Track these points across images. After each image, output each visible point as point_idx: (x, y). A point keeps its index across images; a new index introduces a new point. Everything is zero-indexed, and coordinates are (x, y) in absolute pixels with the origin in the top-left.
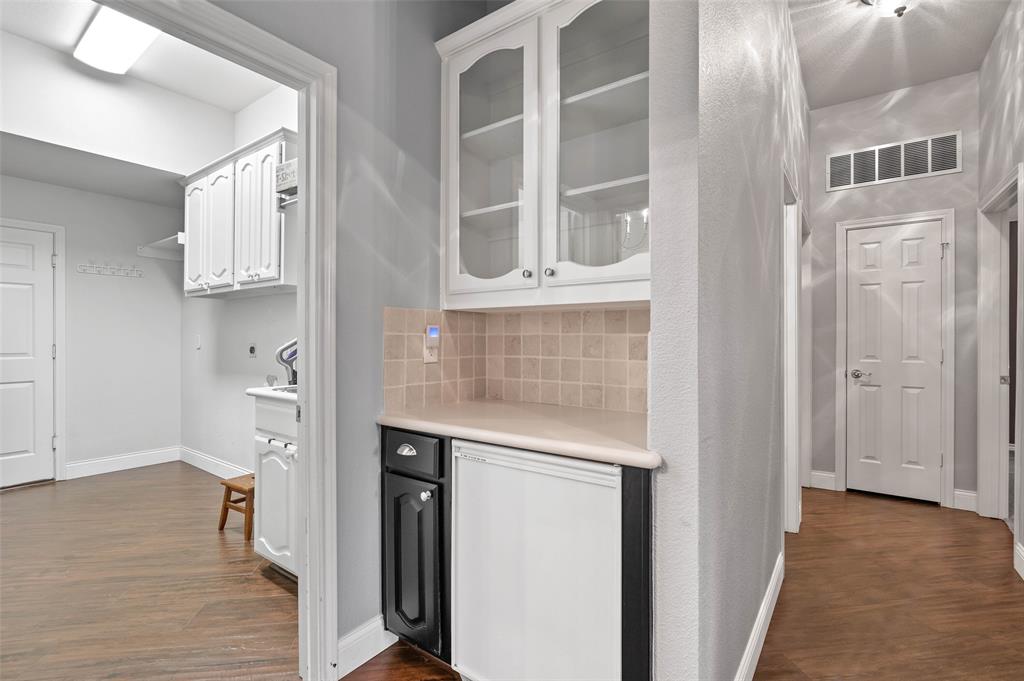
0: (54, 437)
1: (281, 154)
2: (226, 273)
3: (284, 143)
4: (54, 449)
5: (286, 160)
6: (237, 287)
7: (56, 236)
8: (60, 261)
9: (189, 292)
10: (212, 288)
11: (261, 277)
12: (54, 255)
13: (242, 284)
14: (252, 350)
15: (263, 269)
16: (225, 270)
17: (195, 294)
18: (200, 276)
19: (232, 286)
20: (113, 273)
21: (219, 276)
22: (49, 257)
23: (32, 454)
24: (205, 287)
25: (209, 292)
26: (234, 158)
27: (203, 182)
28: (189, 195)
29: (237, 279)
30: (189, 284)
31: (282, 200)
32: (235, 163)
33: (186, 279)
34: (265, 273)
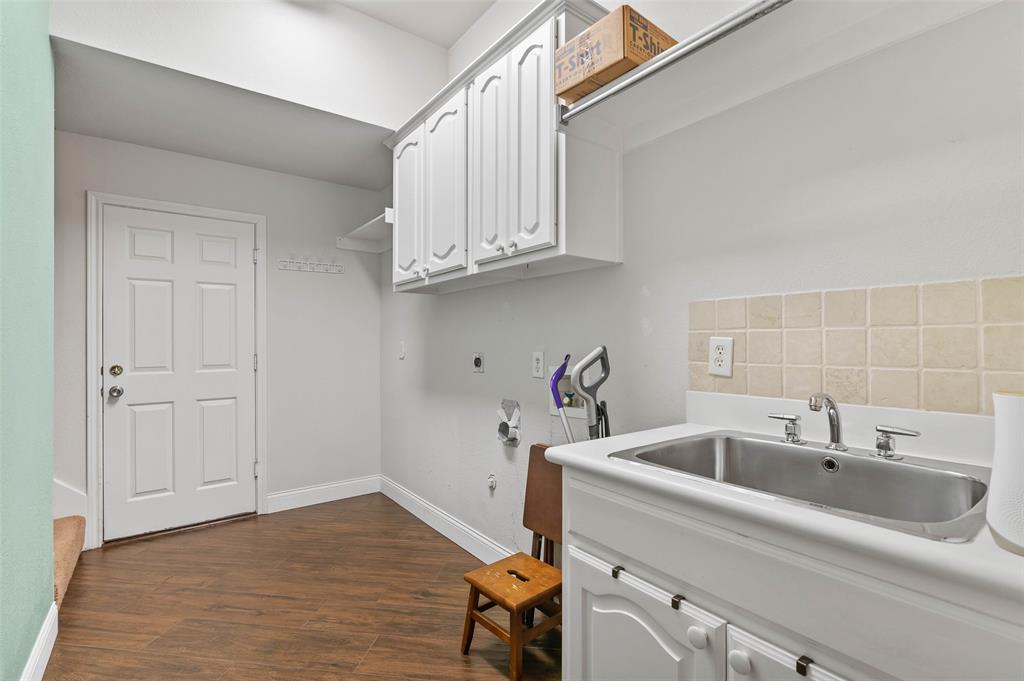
0: (256, 463)
1: (557, 37)
2: (455, 251)
3: (562, 18)
4: (256, 477)
5: (567, 39)
6: (473, 269)
7: (257, 226)
8: (261, 256)
9: (399, 285)
10: (431, 276)
11: (520, 247)
12: (255, 249)
13: (481, 264)
14: (478, 362)
15: (524, 235)
16: (453, 247)
17: (409, 287)
18: (414, 261)
19: (466, 268)
20: (313, 268)
21: (443, 257)
22: (251, 253)
23: (235, 483)
24: (423, 275)
25: (427, 282)
26: (467, 79)
27: (418, 133)
28: (398, 158)
29: (473, 256)
30: (399, 275)
31: (564, 109)
32: (468, 88)
33: (396, 269)
34: (526, 240)
